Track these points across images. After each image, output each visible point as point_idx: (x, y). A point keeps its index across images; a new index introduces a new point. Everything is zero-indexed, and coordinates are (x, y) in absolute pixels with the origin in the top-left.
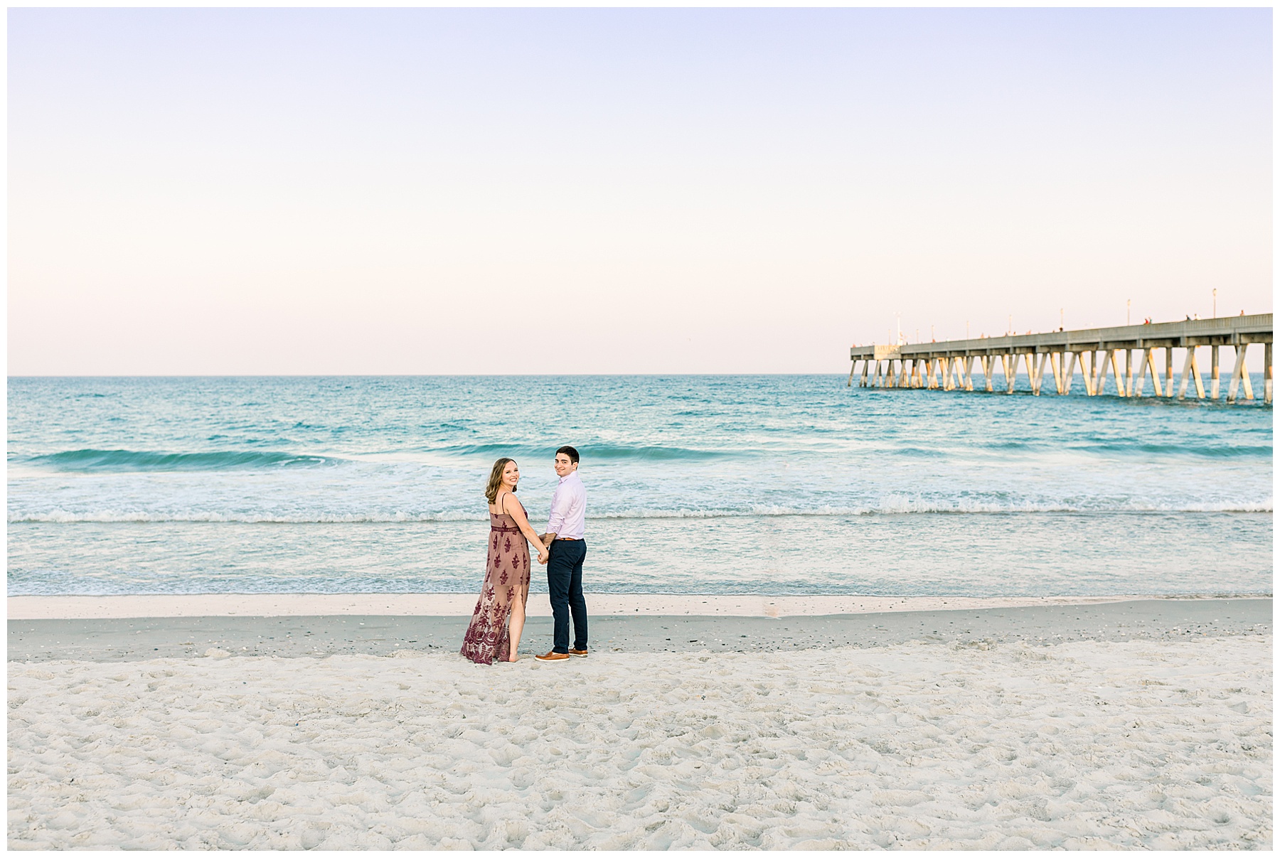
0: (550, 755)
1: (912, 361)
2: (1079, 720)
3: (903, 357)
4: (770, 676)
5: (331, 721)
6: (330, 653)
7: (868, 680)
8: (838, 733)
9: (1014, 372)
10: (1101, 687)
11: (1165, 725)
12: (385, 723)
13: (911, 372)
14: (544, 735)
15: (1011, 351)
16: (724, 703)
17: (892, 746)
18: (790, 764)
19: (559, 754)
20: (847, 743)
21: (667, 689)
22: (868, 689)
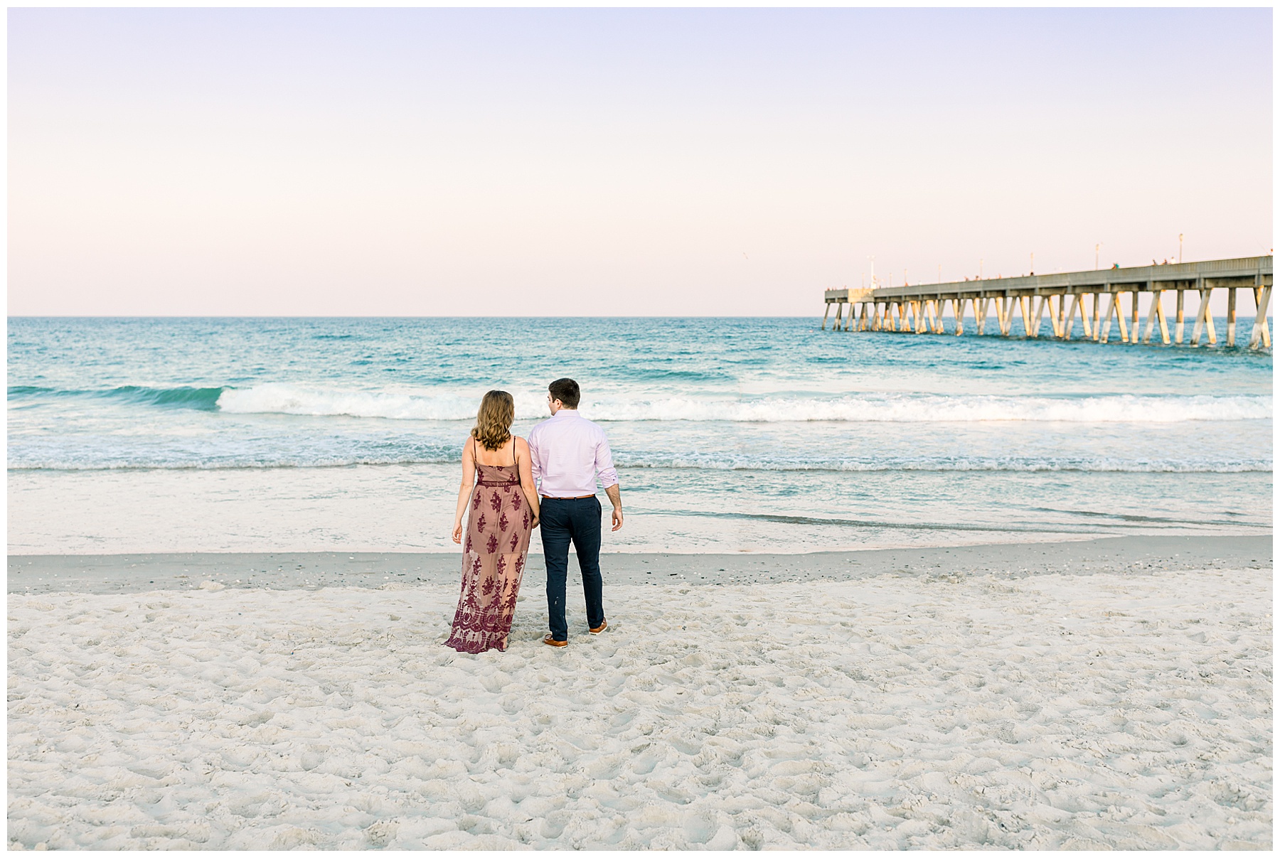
0: (537, 683)
1: (884, 304)
2: (1045, 649)
3: (876, 301)
4: (748, 607)
5: (325, 650)
6: (322, 585)
7: (843, 611)
8: (814, 661)
9: (984, 315)
10: (1065, 619)
11: (1127, 654)
12: (378, 651)
13: (883, 315)
14: (531, 663)
15: (982, 295)
16: (704, 633)
17: (865, 673)
18: (768, 691)
19: (546, 681)
20: (823, 671)
21: (649, 619)
22: (843, 620)
